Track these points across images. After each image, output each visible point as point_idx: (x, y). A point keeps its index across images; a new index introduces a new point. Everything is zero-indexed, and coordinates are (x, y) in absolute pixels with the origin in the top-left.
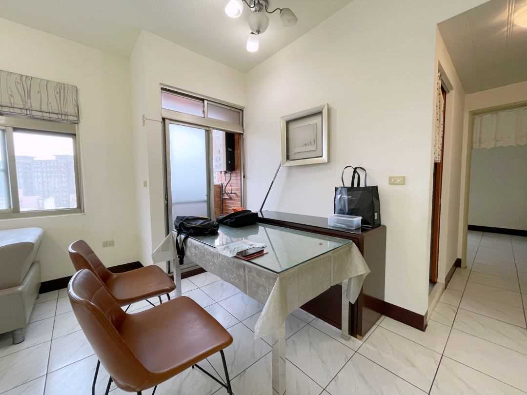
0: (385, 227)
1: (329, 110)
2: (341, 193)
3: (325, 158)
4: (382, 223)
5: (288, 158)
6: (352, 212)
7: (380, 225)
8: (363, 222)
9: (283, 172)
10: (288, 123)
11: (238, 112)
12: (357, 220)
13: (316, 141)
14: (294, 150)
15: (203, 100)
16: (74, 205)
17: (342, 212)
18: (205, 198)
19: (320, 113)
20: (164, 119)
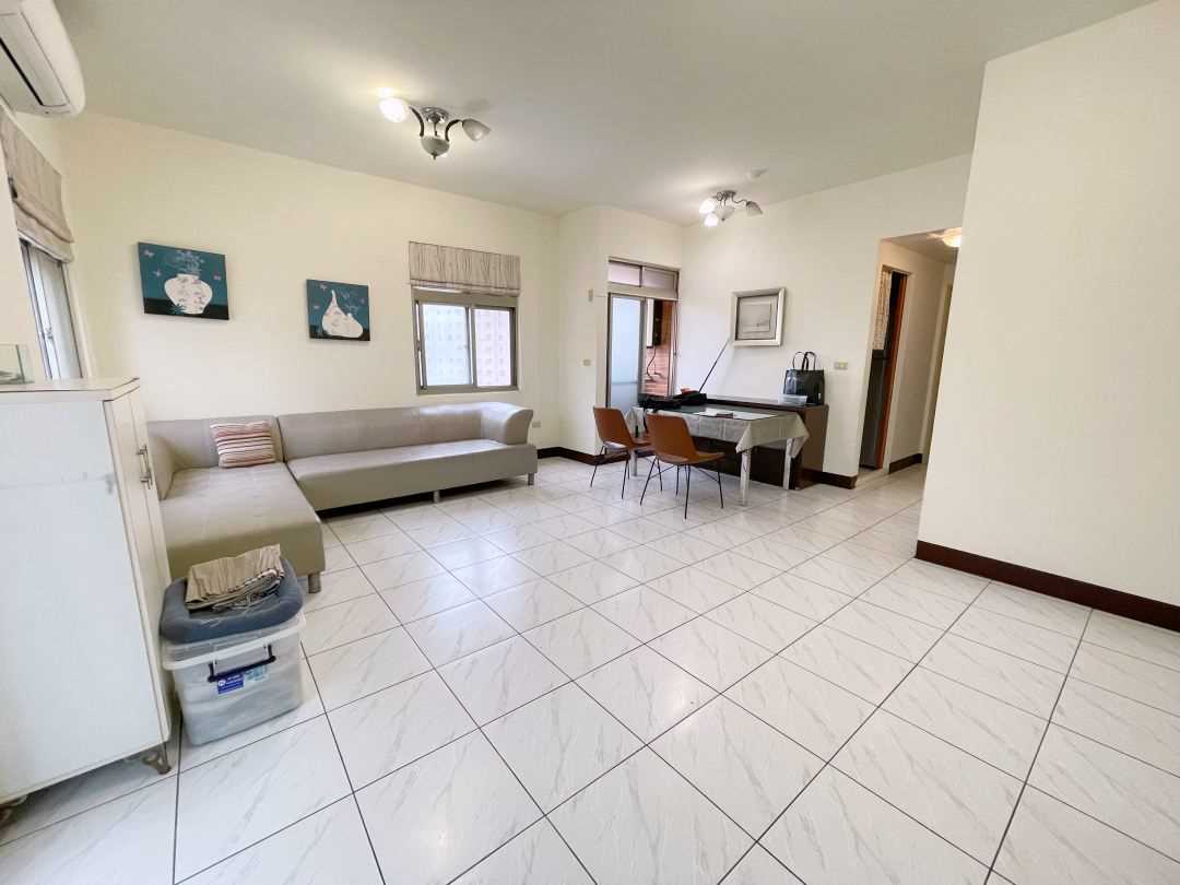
0: (827, 407)
1: (785, 292)
2: (791, 375)
3: (778, 340)
4: (826, 402)
5: (737, 338)
6: (799, 393)
7: (823, 403)
8: (808, 400)
9: (729, 350)
10: (739, 299)
11: (673, 276)
12: (804, 398)
13: (769, 323)
14: (743, 330)
15: (641, 267)
16: (508, 382)
17: (791, 392)
18: (636, 378)
19: (775, 294)
20: (609, 294)
